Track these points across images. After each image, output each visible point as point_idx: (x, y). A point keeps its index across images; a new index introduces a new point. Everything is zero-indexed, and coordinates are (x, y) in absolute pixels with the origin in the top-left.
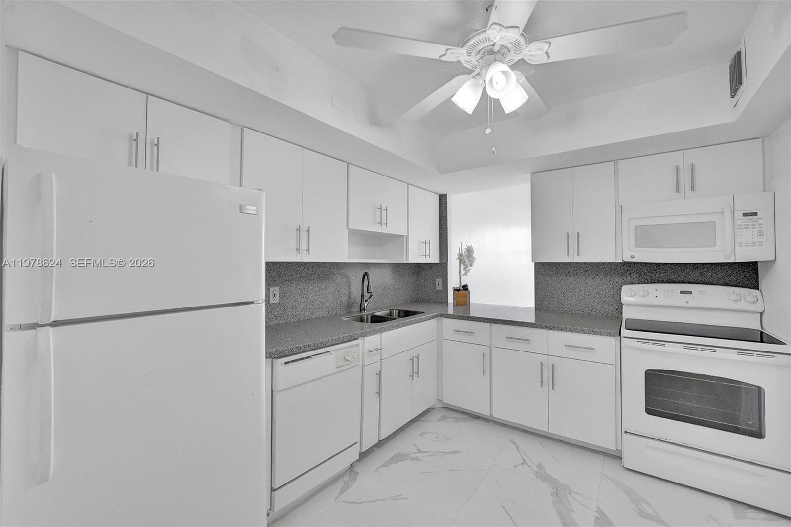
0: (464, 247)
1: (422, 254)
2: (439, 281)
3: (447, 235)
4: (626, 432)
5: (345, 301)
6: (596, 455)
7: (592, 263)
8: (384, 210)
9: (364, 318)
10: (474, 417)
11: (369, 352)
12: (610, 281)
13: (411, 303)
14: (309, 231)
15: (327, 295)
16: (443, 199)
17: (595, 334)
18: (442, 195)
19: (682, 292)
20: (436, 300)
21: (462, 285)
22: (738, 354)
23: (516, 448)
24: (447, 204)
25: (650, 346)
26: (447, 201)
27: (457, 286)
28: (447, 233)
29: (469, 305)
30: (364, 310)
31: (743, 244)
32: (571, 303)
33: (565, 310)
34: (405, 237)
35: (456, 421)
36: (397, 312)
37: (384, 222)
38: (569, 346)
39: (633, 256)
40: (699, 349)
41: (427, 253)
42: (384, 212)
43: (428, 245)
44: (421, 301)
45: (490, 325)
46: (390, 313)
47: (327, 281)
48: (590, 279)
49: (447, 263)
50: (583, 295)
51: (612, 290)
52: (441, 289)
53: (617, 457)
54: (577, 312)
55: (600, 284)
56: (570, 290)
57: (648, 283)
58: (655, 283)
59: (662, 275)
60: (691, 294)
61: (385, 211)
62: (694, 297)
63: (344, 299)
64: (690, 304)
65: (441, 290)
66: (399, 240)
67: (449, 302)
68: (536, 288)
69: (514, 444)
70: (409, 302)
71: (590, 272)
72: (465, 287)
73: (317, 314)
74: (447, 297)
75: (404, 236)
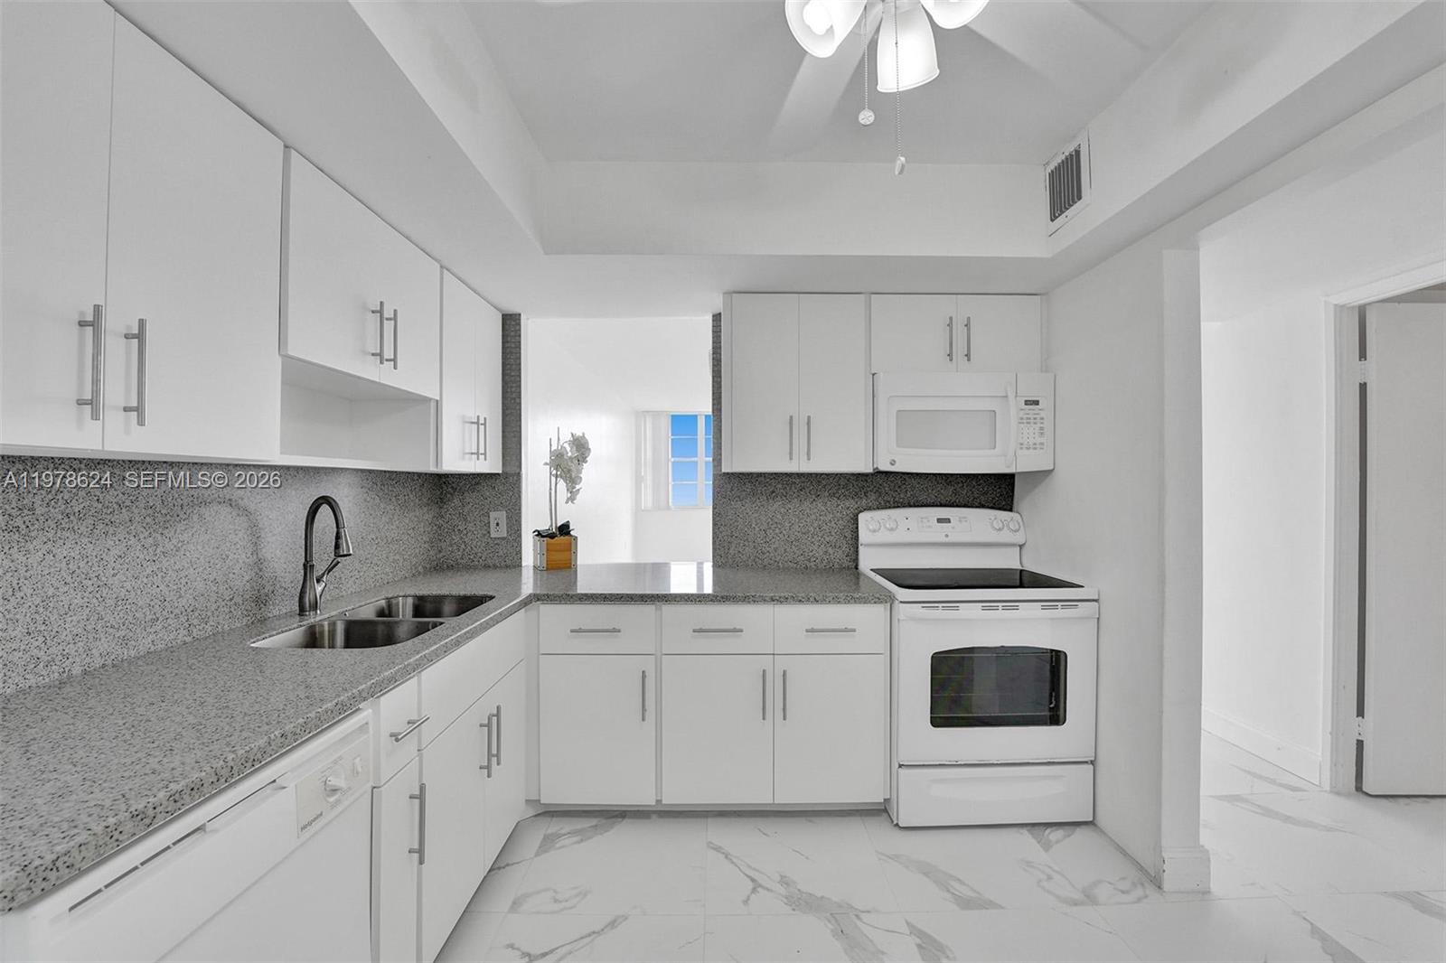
0: (566, 437)
1: (467, 451)
2: (498, 516)
3: (520, 410)
4: (900, 766)
5: (248, 586)
6: (847, 819)
7: (811, 474)
8: (390, 319)
9: (322, 633)
10: (613, 817)
11: (396, 737)
12: (838, 505)
13: (425, 574)
14: (140, 336)
15: (183, 574)
16: (511, 325)
17: (855, 602)
18: (506, 315)
19: (940, 521)
20: (490, 562)
21: (559, 525)
22: (1044, 608)
23: (726, 857)
24: (520, 336)
25: (939, 613)
26: (520, 330)
27: (544, 526)
28: (520, 404)
29: (576, 568)
30: (315, 607)
31: (1024, 446)
32: (776, 550)
33: (766, 562)
34: (433, 404)
35: (582, 840)
36: (410, 601)
37: (388, 354)
38: (812, 631)
39: (894, 461)
40: (1000, 608)
41: (482, 451)
42: (389, 326)
43: (482, 427)
44: (450, 568)
45: (656, 609)
46: (389, 606)
47: (180, 527)
48: (807, 503)
49: (519, 475)
50: (796, 533)
51: (840, 522)
52: (505, 535)
53: (881, 811)
54: (786, 565)
55: (822, 513)
56: (775, 525)
57: (890, 508)
58: (898, 507)
59: (909, 494)
60: (950, 522)
61: (393, 322)
62: (953, 528)
63: (242, 580)
64: (951, 539)
65: (503, 539)
66: (421, 410)
67: (523, 564)
68: (715, 524)
69: (718, 849)
70: (422, 571)
71: (808, 491)
72: (564, 529)
73: (145, 644)
74: (519, 553)
75: (430, 399)
